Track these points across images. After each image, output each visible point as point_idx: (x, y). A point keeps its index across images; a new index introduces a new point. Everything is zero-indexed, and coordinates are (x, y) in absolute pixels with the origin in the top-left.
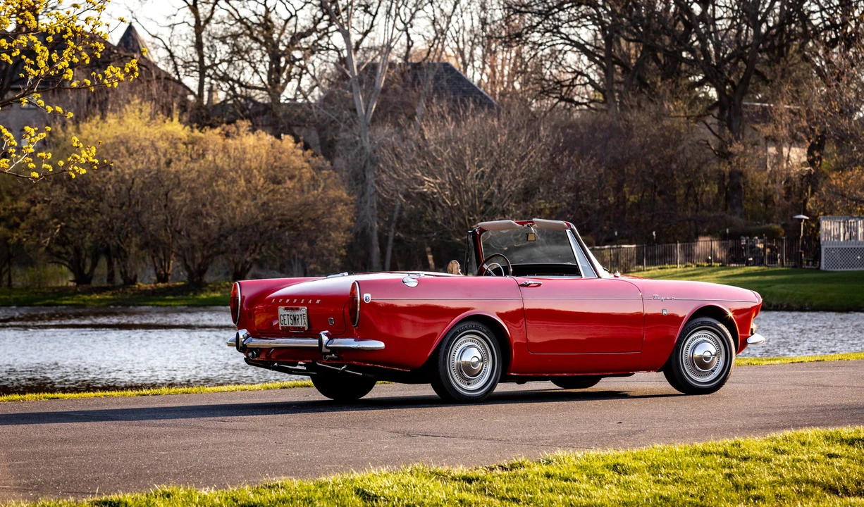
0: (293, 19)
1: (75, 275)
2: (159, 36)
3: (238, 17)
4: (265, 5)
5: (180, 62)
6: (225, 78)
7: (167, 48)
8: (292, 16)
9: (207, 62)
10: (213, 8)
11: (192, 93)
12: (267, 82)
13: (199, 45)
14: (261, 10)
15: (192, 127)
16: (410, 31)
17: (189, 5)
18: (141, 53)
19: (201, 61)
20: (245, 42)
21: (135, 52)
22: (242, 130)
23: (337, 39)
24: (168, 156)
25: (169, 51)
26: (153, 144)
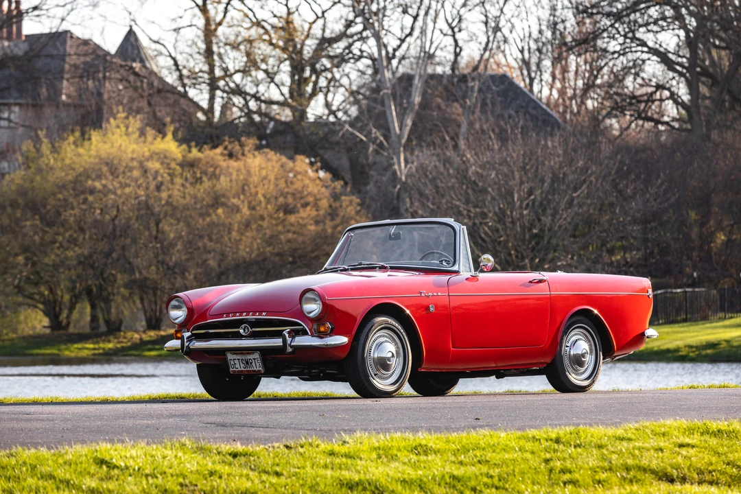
0: (320, 22)
1: (51, 320)
2: (161, 42)
3: (254, 20)
4: (286, 5)
5: (185, 72)
6: (238, 91)
7: (171, 56)
8: (318, 17)
9: (218, 73)
10: (226, 8)
11: (201, 109)
12: (287, 95)
13: (209, 53)
14: (283, 11)
15: (190, 147)
16: (458, 36)
17: (197, 5)
18: (142, 61)
19: (211, 71)
20: (263, 49)
21: (134, 61)
22: (246, 149)
23: (371, 46)
24: (159, 179)
25: (174, 59)
26: (141, 163)
